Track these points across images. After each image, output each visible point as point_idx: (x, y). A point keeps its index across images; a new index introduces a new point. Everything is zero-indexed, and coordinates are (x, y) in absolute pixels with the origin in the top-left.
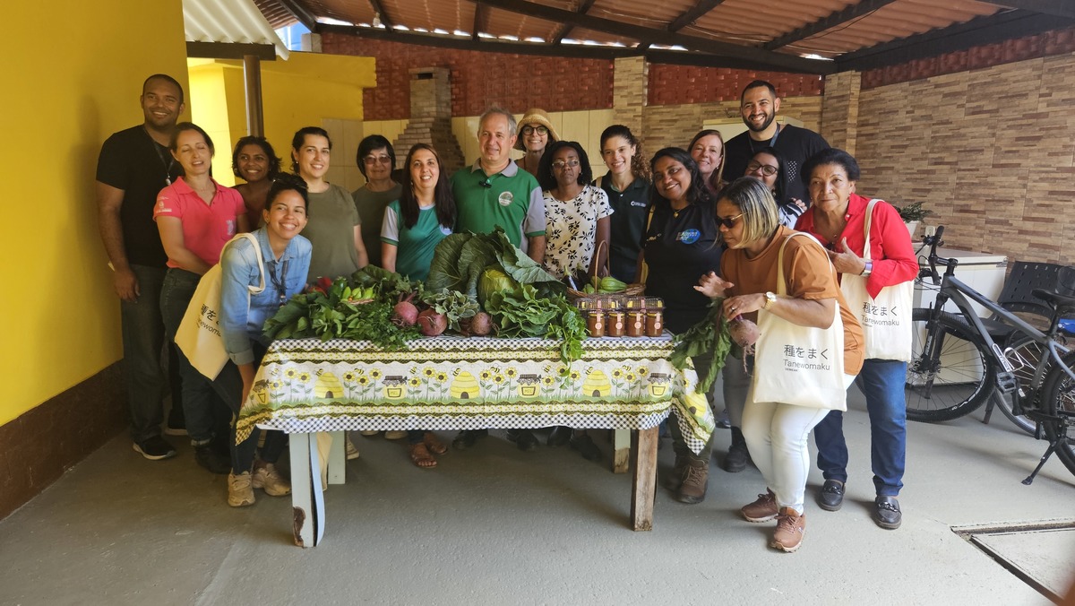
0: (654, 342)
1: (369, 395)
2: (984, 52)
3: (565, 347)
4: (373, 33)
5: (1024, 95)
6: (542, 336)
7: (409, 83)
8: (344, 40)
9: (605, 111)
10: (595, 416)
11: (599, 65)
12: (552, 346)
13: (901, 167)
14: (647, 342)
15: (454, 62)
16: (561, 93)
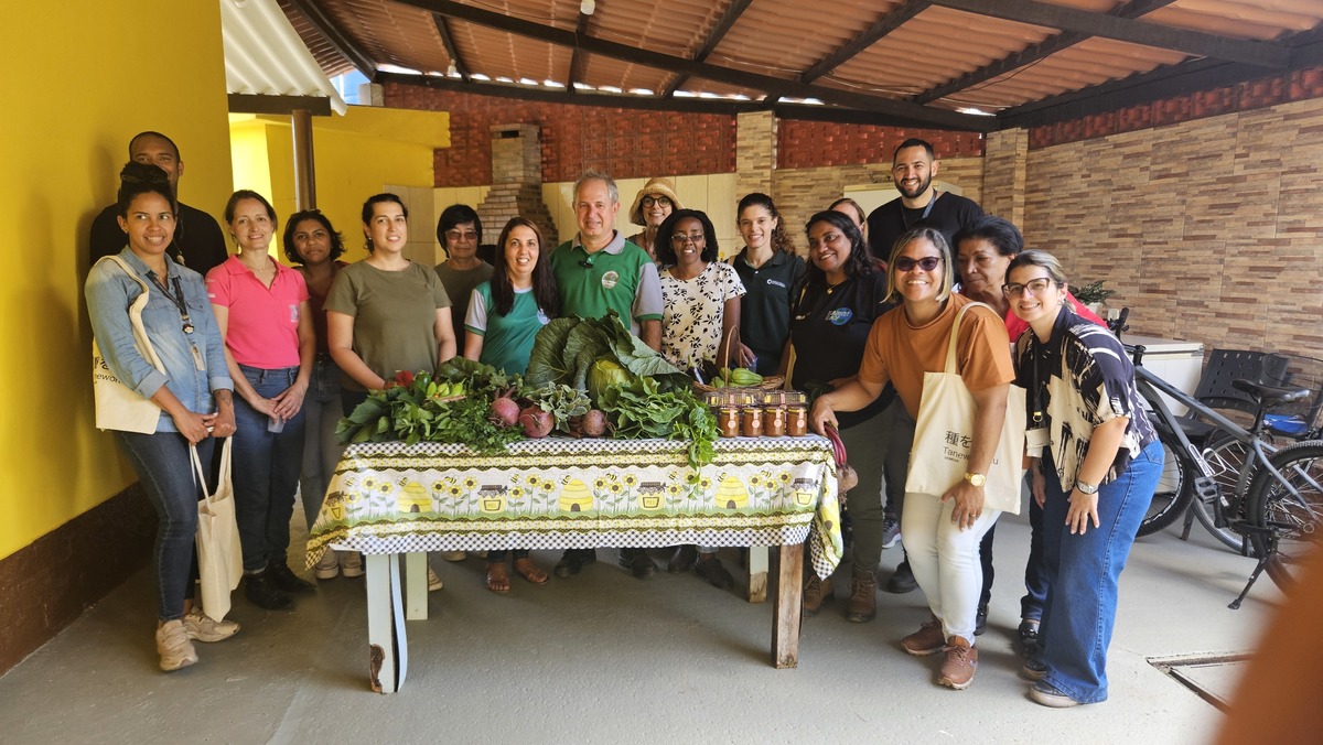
0: (797, 442)
1: (463, 509)
2: (1170, 106)
3: (693, 449)
4: (446, 83)
5: (1219, 156)
6: (666, 436)
7: (490, 143)
8: (412, 91)
9: (726, 175)
10: (731, 532)
11: (718, 121)
12: (678, 448)
13: (1078, 240)
14: (789, 442)
15: (544, 118)
16: (673, 154)
